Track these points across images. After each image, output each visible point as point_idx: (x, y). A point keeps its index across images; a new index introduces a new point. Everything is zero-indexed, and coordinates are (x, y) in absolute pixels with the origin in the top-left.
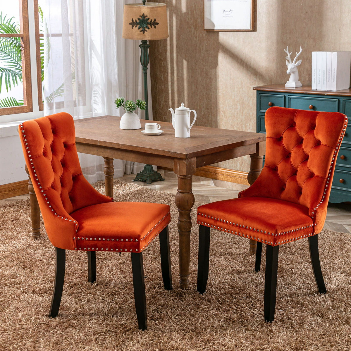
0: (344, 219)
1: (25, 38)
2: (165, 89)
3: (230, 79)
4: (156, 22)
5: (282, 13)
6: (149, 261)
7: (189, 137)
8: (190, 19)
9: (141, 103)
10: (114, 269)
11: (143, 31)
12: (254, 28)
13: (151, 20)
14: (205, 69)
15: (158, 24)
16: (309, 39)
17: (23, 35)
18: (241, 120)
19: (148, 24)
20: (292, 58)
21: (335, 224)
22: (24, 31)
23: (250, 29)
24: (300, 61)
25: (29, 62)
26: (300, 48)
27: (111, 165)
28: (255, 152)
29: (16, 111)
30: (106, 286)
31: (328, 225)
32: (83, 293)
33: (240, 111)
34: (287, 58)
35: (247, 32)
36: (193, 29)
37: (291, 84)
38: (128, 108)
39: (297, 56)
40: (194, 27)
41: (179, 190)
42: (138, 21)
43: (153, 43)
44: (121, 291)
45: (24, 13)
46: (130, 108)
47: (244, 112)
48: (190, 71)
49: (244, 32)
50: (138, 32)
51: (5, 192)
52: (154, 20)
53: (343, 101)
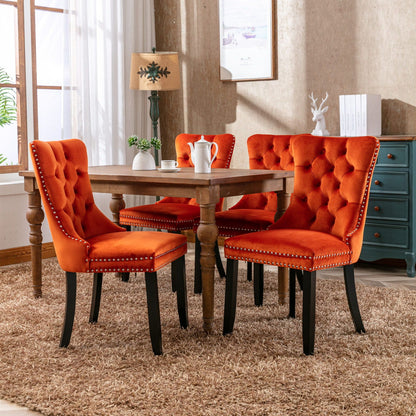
1: (21, 89)
4: (167, 71)
9: (156, 142)
11: (154, 81)
12: (275, 76)
13: (162, 68)
14: (221, 124)
15: (169, 73)
17: (18, 85)
19: (158, 72)
21: (371, 281)
23: (271, 77)
28: (282, 189)
29: (9, 170)
35: (268, 81)
36: (207, 81)
38: (142, 146)
40: (208, 78)
41: (201, 222)
42: (147, 69)
45: (20, 61)
46: (145, 147)
49: (264, 81)
50: (148, 81)
52: (165, 68)
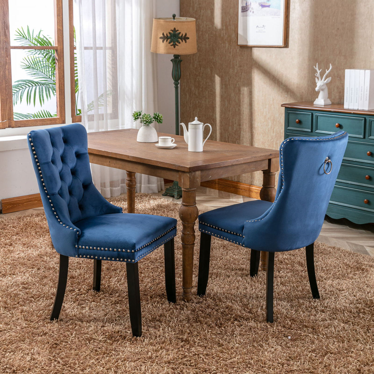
0: (367, 241)
1: (59, 51)
2: (199, 104)
3: (262, 95)
4: (187, 36)
5: (314, 29)
6: (159, 273)
7: (202, 151)
8: (224, 34)
9: (158, 117)
10: (123, 279)
11: (174, 46)
12: (286, 44)
13: (182, 35)
14: (237, 85)
15: (188, 38)
16: (340, 56)
17: (57, 47)
18: (272, 138)
19: (179, 38)
20: (322, 75)
21: (356, 245)
22: (58, 44)
23: (282, 45)
24: (330, 78)
25: (62, 74)
26: (330, 65)
27: (133, 177)
28: (267, 168)
29: (48, 122)
30: (111, 294)
31: (349, 245)
32: (88, 301)
33: (271, 127)
34: (317, 75)
35: (280, 49)
36: (227, 45)
37: (320, 102)
38: (144, 121)
39: (326, 74)
40: (228, 42)
41: (183, 203)
42: (169, 35)
43: (189, 58)
44: (125, 300)
45: (58, 26)
46: (147, 122)
47: (275, 129)
48: (224, 86)
49: (277, 48)
50: (169, 46)
51: (35, 202)
52: (185, 34)
53: (370, 120)
